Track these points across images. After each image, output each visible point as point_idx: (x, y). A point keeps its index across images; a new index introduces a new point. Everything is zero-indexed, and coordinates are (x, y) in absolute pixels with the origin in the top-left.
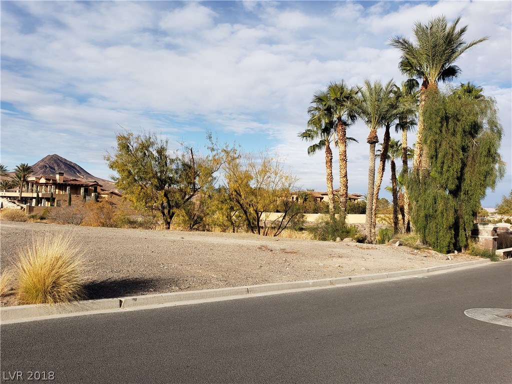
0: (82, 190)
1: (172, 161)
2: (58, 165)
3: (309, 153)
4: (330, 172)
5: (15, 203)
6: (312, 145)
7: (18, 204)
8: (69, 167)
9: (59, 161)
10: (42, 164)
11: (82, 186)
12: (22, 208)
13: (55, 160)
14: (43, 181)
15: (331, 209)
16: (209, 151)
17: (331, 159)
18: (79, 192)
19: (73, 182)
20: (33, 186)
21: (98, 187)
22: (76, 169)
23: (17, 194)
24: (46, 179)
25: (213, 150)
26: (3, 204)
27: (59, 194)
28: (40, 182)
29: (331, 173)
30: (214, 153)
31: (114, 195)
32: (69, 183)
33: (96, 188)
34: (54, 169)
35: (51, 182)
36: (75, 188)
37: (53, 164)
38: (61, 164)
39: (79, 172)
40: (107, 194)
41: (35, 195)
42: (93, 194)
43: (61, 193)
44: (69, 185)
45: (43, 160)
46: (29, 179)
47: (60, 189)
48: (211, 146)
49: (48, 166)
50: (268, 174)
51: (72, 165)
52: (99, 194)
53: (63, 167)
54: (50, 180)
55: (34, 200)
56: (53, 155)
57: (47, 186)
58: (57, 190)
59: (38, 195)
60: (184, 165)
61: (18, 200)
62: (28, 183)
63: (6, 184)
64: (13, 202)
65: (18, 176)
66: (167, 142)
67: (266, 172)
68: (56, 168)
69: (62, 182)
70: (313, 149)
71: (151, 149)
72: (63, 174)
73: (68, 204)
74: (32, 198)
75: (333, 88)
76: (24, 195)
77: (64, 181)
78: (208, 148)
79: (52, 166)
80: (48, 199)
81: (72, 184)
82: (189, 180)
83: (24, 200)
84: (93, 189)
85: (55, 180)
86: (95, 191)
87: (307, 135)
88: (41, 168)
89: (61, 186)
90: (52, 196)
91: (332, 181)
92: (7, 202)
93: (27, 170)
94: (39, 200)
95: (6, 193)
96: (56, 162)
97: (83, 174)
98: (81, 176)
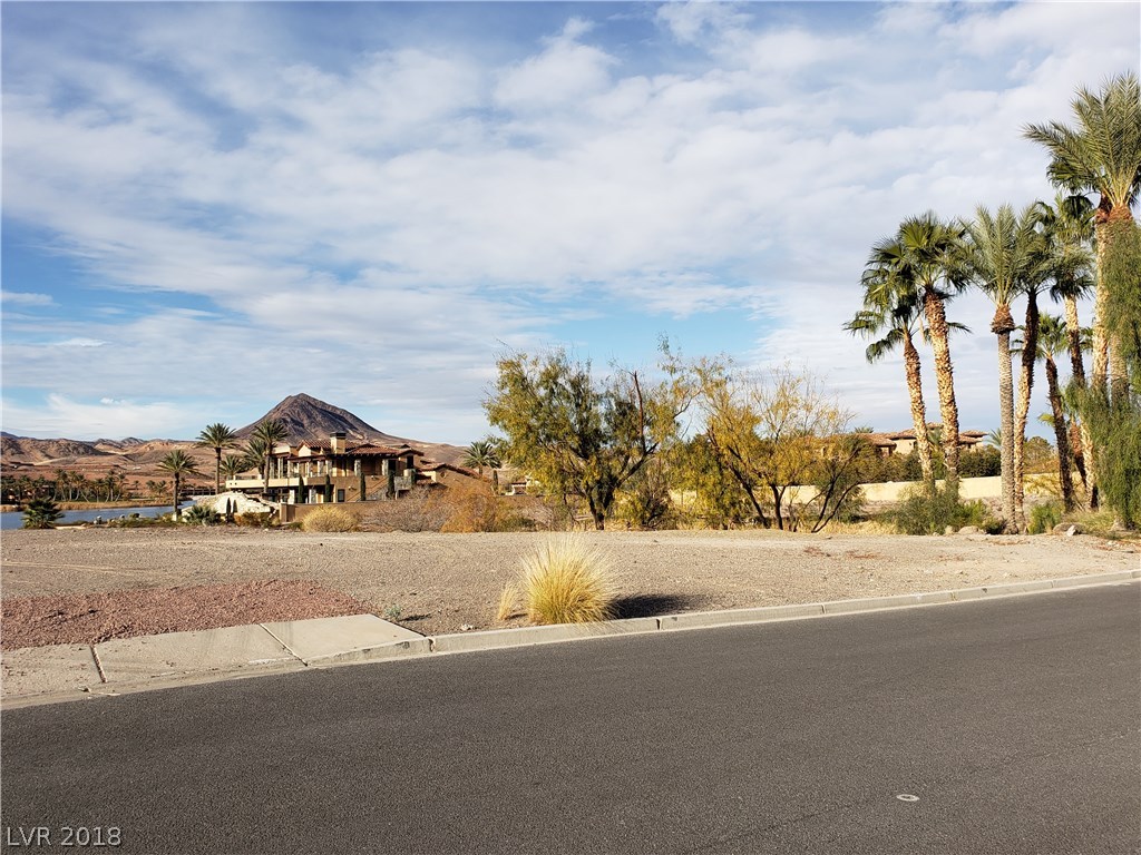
0: (385, 466)
1: (598, 398)
2: (308, 417)
3: (869, 358)
4: (918, 394)
5: (258, 501)
6: (875, 342)
7: (264, 501)
9: (309, 407)
10: (277, 415)
11: (384, 456)
12: (272, 509)
13: (301, 406)
14: (305, 452)
15: (927, 472)
16: (666, 376)
17: (918, 368)
18: (377, 469)
19: (364, 451)
20: (285, 463)
21: (415, 456)
23: (259, 483)
24: (311, 448)
25: (673, 370)
26: (238, 504)
27: (339, 477)
28: (300, 455)
29: (921, 397)
30: (676, 376)
31: (448, 471)
32: (358, 452)
33: (411, 460)
34: (303, 426)
35: (321, 453)
36: (371, 462)
37: (298, 414)
39: (352, 428)
40: (434, 470)
41: (295, 482)
42: (406, 472)
43: (343, 474)
44: (358, 457)
45: (277, 408)
46: (278, 450)
47: (339, 466)
48: (669, 363)
49: (289, 420)
50: (793, 410)
52: (418, 470)
54: (318, 449)
55: (292, 493)
57: (315, 463)
58: (335, 469)
59: (301, 481)
60: (620, 404)
61: (264, 495)
62: (274, 458)
63: (234, 464)
64: (255, 499)
65: (254, 446)
66: (589, 364)
67: (787, 406)
68: (306, 422)
69: (343, 452)
70: (877, 349)
71: (561, 380)
72: (344, 435)
73: (359, 496)
74: (286, 490)
75: (910, 229)
76: (273, 483)
77: (347, 450)
78: (664, 369)
79: (296, 418)
80: (320, 489)
81: (365, 455)
82: (634, 432)
83: (273, 494)
84: (406, 460)
85: (328, 449)
86: (410, 465)
87: (862, 323)
89: (342, 461)
90: (328, 482)
91: (923, 414)
92: (245, 500)
93: (276, 433)
94: (302, 492)
95: (239, 482)
96: (304, 410)
97: (361, 430)
98: (358, 436)
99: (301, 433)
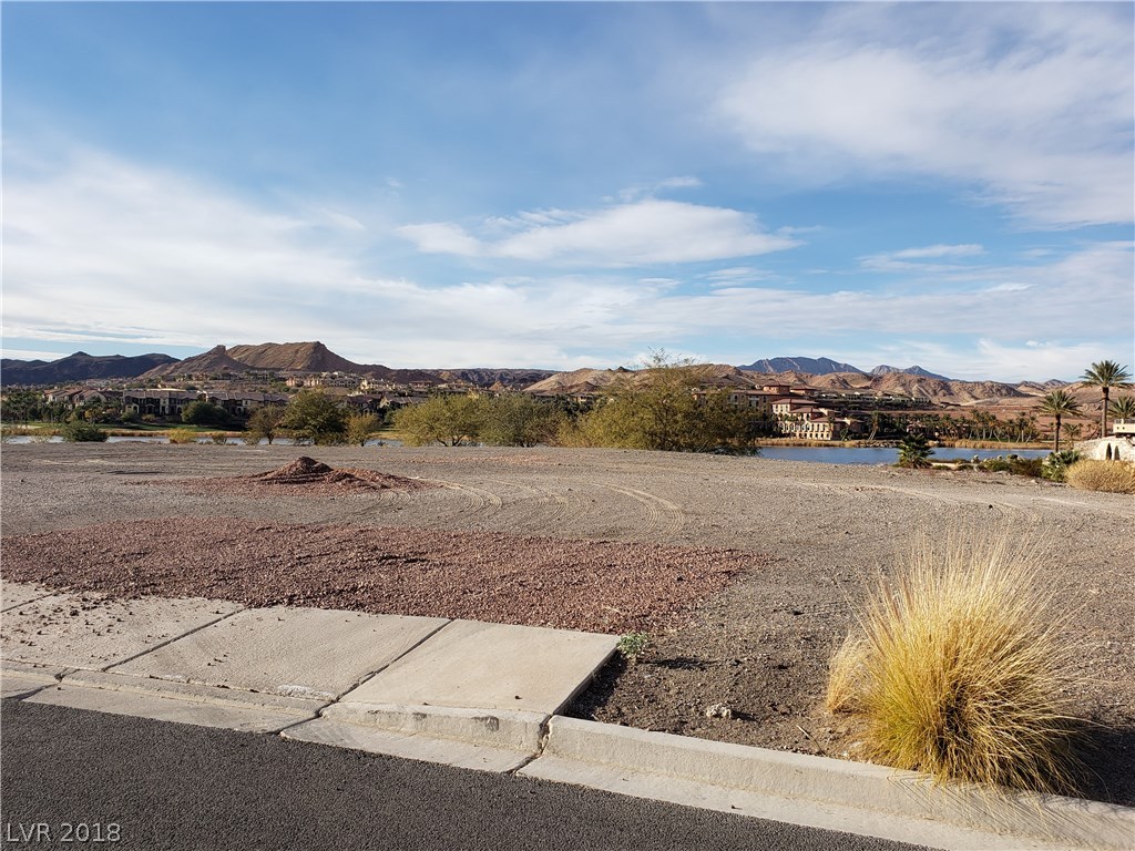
26: (1120, 451)
63: (1127, 405)
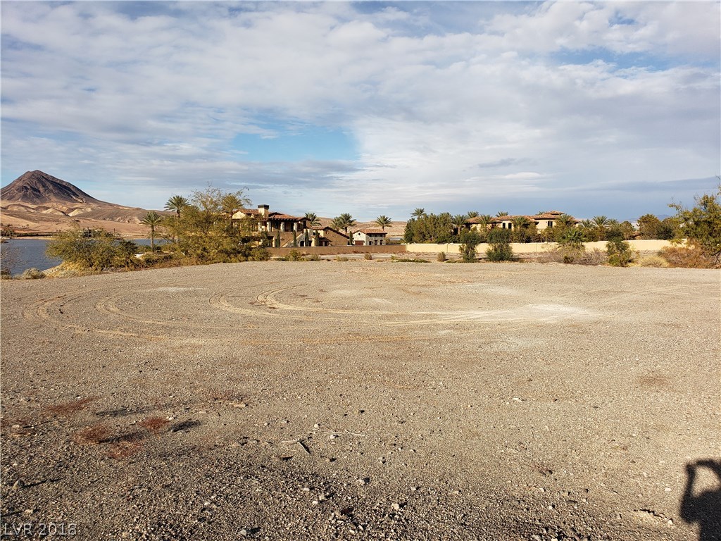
2: (43, 186)
8: (60, 188)
9: (44, 180)
10: (20, 184)
11: (295, 220)
13: (38, 179)
18: (292, 228)
22: (70, 190)
33: (305, 223)
34: (39, 192)
36: (289, 223)
37: (36, 184)
38: (48, 184)
39: (75, 194)
45: (20, 179)
49: (29, 187)
51: (64, 184)
53: (51, 187)
56: (35, 172)
68: (41, 189)
79: (34, 186)
81: (283, 219)
84: (302, 223)
85: (258, 215)
88: (19, 190)
96: (40, 181)
97: (81, 196)
98: (79, 200)
99: (38, 197)
